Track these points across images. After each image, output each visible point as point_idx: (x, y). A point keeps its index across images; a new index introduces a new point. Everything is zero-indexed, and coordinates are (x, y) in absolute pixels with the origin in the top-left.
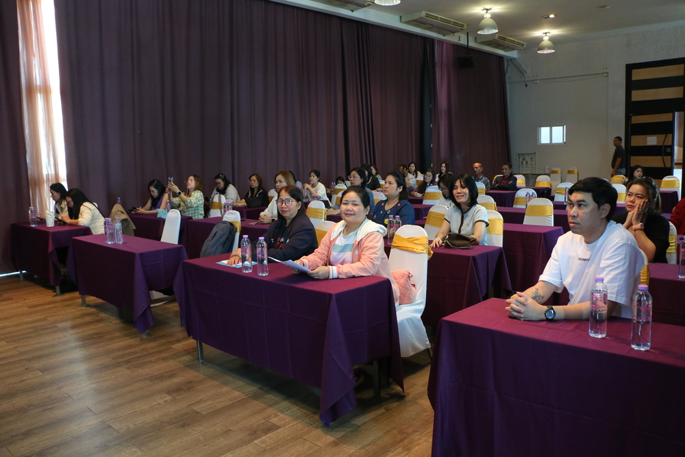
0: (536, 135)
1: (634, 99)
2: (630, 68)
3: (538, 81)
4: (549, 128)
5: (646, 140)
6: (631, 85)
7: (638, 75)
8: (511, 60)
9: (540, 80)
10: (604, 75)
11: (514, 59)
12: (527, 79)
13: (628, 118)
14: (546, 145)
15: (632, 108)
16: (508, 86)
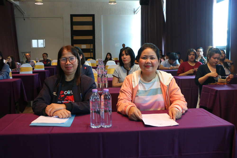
0: (31, 44)
1: (74, 29)
2: (72, 16)
3: (30, 18)
4: (36, 40)
5: (81, 46)
6: (73, 23)
7: (75, 19)
8: (16, 6)
9: (32, 17)
10: (61, 18)
11: (18, 6)
12: (25, 16)
13: (72, 38)
14: (35, 48)
15: (74, 33)
16: (16, 19)
